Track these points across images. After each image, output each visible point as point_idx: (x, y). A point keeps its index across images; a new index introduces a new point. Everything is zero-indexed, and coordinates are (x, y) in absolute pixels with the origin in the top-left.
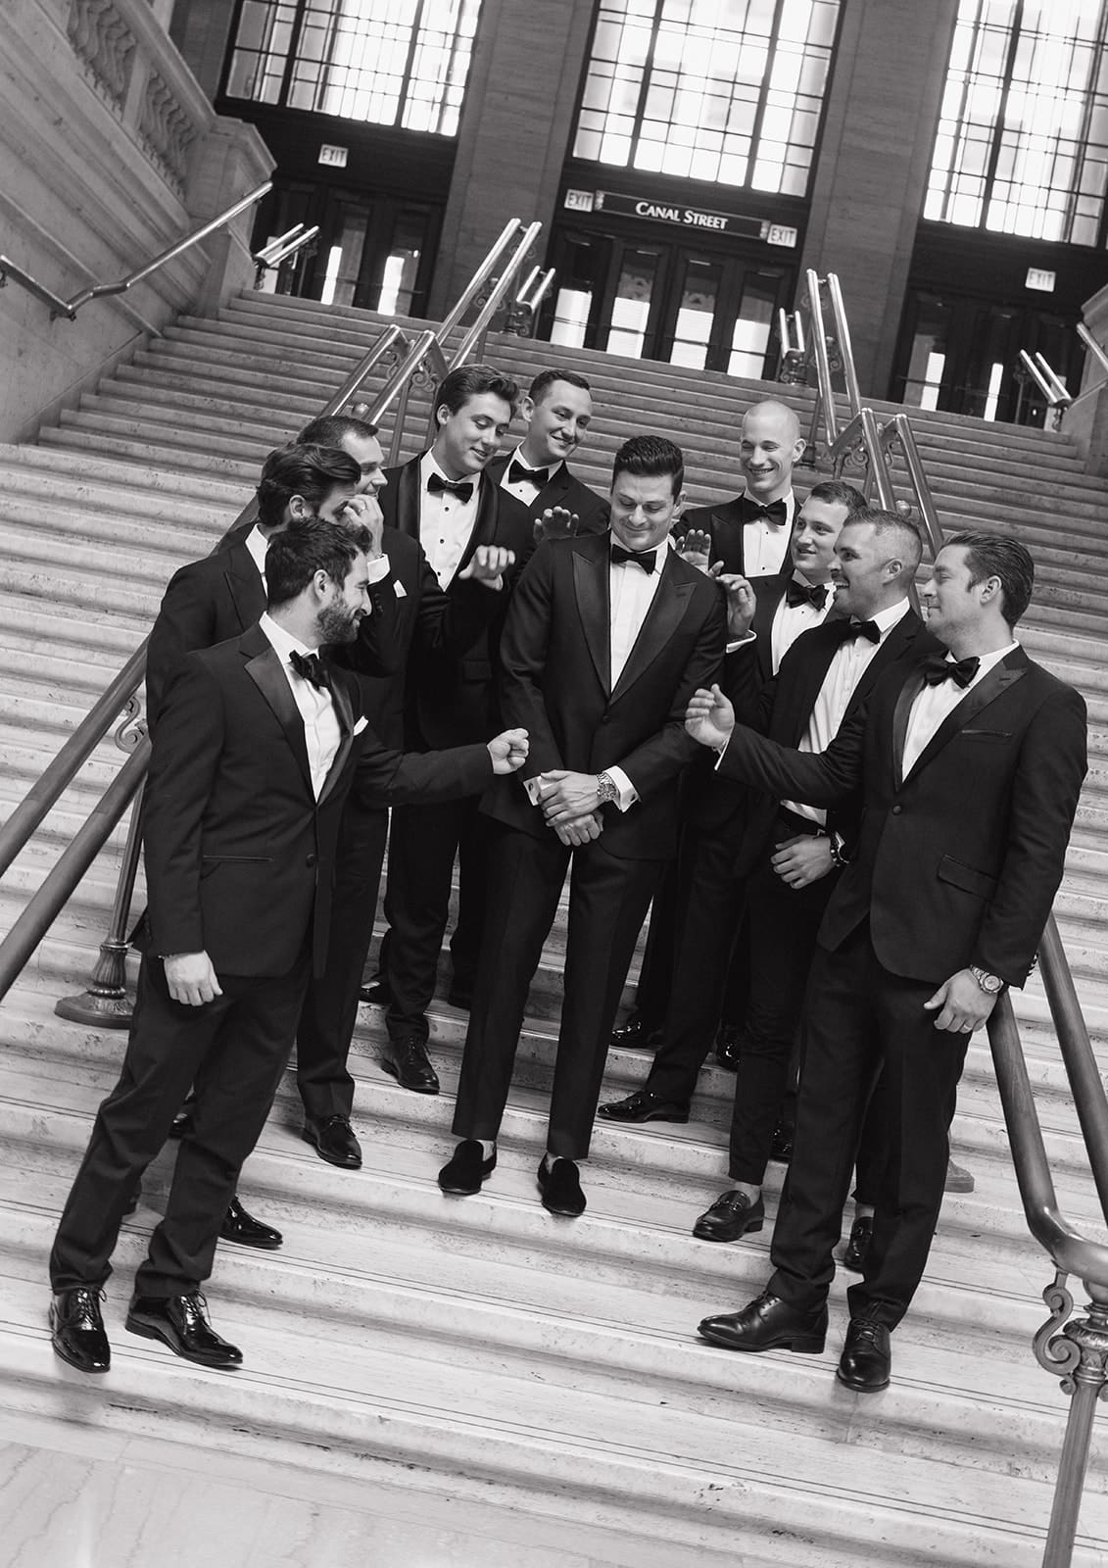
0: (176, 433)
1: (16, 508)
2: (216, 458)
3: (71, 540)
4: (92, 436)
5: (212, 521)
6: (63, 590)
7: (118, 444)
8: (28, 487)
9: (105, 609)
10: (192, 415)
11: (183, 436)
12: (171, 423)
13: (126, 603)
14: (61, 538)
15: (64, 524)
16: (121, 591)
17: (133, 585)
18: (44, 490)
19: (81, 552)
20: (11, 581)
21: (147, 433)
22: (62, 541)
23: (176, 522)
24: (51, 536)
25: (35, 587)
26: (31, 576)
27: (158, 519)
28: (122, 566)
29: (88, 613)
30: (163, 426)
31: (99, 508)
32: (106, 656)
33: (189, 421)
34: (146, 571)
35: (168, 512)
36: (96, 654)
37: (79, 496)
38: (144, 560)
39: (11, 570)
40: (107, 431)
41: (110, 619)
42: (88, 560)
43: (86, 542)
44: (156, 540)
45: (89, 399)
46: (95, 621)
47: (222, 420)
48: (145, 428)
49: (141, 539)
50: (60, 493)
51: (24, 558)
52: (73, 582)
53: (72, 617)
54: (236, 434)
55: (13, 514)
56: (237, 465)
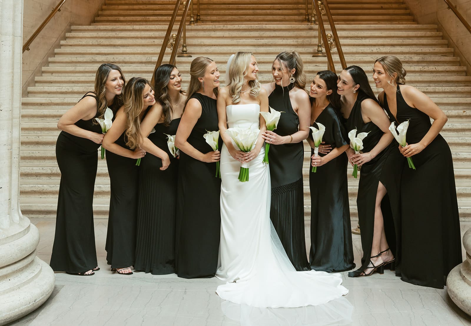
0: (130, 12)
1: (102, 42)
2: (143, 17)
3: (117, 47)
4: (109, 18)
5: (150, 36)
6: (121, 60)
7: (116, 18)
8: (103, 36)
9: (132, 63)
10: (132, 6)
11: (132, 12)
12: (127, 10)
13: (137, 60)
14: (115, 47)
15: (115, 44)
16: (135, 58)
17: (136, 56)
18: (107, 36)
19: (122, 50)
20: (108, 60)
21: (122, 14)
22: (115, 48)
23: (141, 38)
24: (112, 47)
25: (114, 61)
26: (112, 58)
27: (137, 38)
28: (132, 52)
29: (128, 64)
30: (125, 11)
31: (122, 38)
32: (136, 74)
33: (132, 8)
34: (139, 52)
35: (139, 36)
36: (133, 74)
37: (116, 36)
38: (138, 49)
39: (107, 58)
40: (112, 15)
41: (134, 65)
42: (124, 52)
43: (121, 47)
44: (138, 43)
45: (104, 7)
46: (130, 66)
47: (141, 6)
48: (122, 12)
49: (135, 44)
50: (111, 36)
51: (108, 54)
52: (123, 58)
53: (124, 66)
54: (146, 9)
55: (102, 44)
56: (149, 18)
